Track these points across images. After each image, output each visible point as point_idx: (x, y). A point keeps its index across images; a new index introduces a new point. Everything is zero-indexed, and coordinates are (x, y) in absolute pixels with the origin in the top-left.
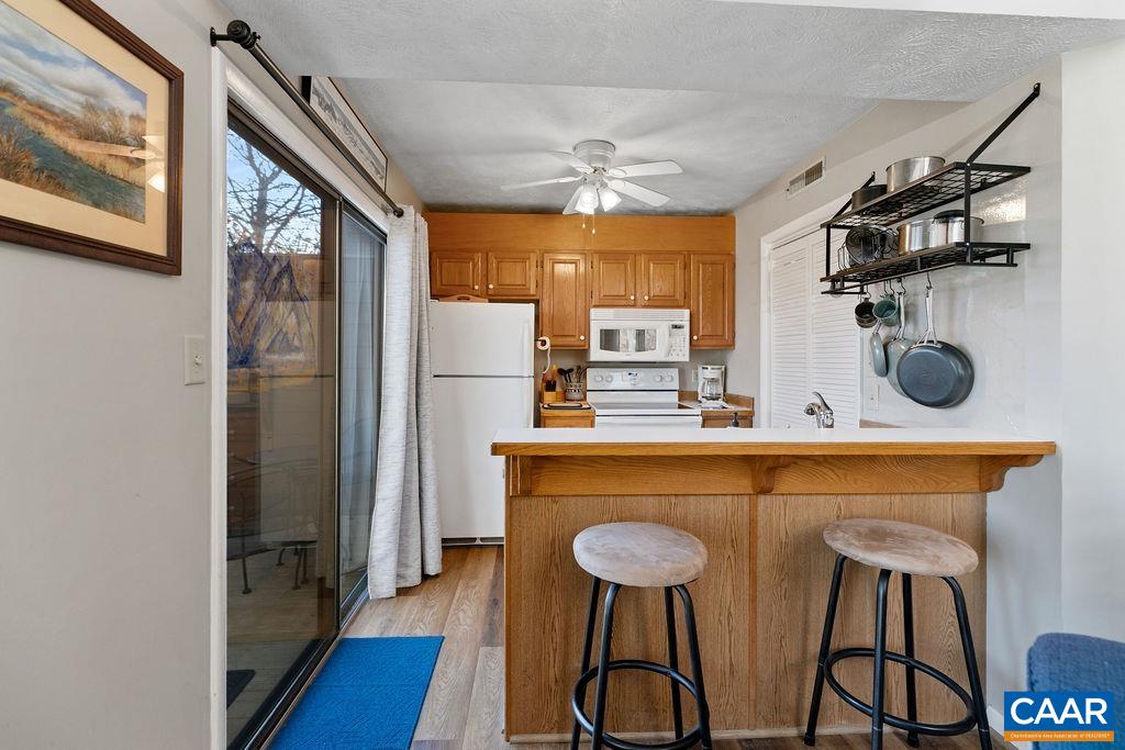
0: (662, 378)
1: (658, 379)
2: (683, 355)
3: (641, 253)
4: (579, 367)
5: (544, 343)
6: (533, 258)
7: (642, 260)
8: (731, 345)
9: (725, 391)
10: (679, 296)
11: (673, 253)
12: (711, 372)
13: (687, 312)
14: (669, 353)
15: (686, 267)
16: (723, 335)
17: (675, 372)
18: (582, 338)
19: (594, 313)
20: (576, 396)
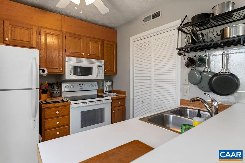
0: (92, 86)
1: (91, 86)
2: (102, 77)
3: (86, 37)
4: (58, 82)
5: (43, 71)
6: (35, 30)
7: (87, 39)
8: (115, 74)
9: (112, 89)
10: (100, 55)
11: (98, 39)
12: (109, 83)
13: (103, 61)
14: (97, 77)
15: (102, 45)
16: (114, 70)
17: (96, 83)
18: (61, 69)
19: (67, 58)
20: (57, 95)
